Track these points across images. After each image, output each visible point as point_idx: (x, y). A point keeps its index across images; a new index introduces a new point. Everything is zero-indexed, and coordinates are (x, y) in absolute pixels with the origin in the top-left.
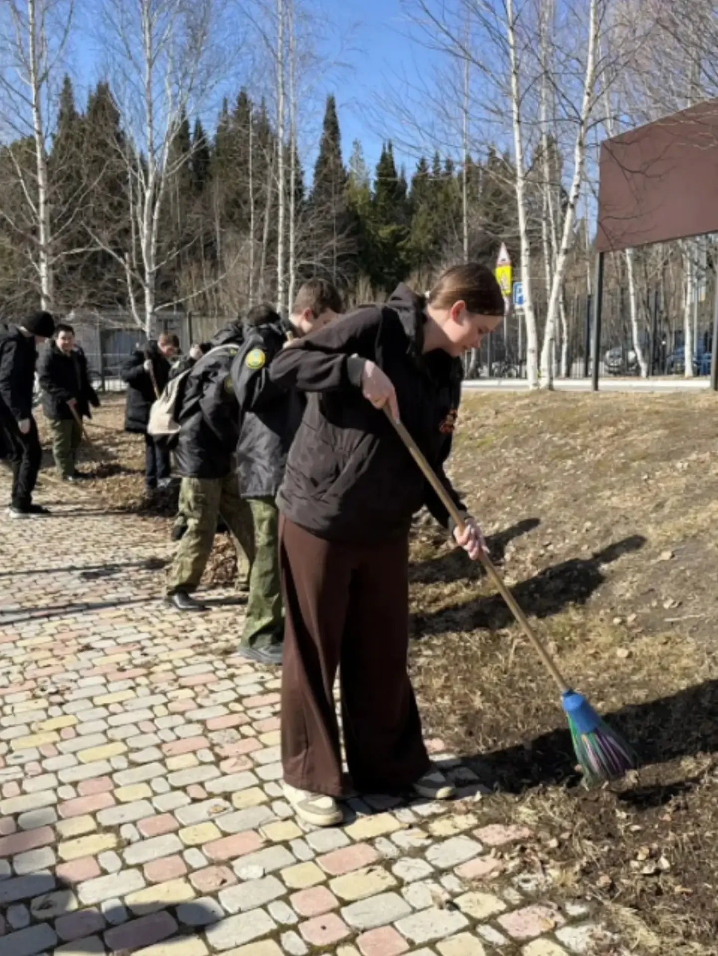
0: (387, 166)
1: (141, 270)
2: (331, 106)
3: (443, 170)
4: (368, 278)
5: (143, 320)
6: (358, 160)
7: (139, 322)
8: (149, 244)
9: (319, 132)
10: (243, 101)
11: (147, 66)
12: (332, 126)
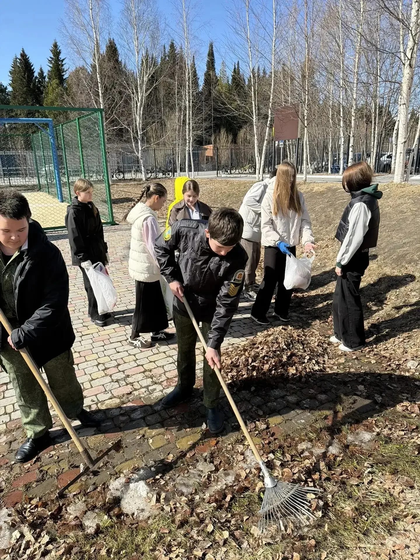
0: (236, 71)
1: (137, 132)
2: (211, 46)
3: (262, 74)
4: (224, 129)
5: (138, 152)
6: (223, 72)
7: (137, 153)
8: (139, 124)
9: (206, 59)
10: (172, 46)
11: (137, 54)
12: (211, 54)
